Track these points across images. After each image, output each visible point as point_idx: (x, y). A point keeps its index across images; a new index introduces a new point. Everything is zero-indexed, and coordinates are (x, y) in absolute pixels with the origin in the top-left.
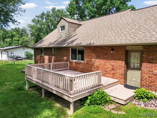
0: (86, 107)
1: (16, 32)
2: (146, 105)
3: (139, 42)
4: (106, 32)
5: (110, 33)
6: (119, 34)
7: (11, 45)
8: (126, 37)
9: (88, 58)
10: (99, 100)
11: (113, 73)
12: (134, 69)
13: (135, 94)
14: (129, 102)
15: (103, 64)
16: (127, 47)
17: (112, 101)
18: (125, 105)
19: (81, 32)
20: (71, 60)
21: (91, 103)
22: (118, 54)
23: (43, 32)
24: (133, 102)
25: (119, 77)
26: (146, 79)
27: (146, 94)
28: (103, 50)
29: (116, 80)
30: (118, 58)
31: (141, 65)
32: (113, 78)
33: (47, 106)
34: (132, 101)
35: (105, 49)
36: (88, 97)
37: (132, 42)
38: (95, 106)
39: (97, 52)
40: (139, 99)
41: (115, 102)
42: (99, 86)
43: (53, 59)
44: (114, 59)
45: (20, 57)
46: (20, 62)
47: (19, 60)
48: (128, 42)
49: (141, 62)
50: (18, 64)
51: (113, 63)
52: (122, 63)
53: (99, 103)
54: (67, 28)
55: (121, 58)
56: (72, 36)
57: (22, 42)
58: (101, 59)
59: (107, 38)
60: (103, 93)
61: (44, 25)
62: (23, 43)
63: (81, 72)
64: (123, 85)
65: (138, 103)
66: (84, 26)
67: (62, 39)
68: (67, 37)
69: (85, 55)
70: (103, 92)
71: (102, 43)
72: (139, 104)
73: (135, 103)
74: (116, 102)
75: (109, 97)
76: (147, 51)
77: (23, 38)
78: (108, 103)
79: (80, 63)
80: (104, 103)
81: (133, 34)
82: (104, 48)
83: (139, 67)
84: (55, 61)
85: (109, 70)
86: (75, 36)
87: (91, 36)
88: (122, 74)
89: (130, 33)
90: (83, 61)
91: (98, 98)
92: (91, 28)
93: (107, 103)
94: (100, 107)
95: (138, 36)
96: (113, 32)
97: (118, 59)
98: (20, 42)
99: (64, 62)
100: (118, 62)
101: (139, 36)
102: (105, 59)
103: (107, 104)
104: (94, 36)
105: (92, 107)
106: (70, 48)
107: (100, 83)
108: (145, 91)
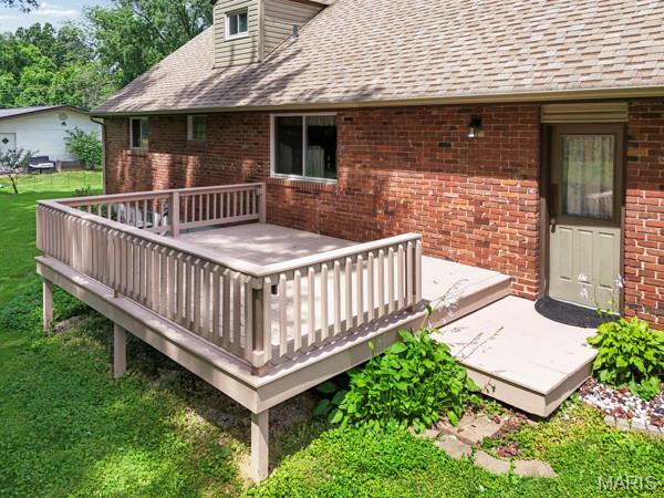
0: (337, 432)
1: (34, 43)
2: (659, 419)
3: (609, 82)
4: (442, 36)
5: (460, 41)
6: (508, 48)
7: (13, 103)
8: (544, 61)
9: (358, 165)
10: (410, 392)
11: (479, 237)
12: (586, 219)
13: (595, 351)
14: (569, 399)
15: (431, 193)
16: (548, 108)
17: (478, 393)
18: (545, 420)
19: (323, 41)
20: (273, 174)
21: (366, 412)
22: (505, 146)
23: (159, 44)
24: (591, 400)
25: (512, 260)
26: (648, 273)
27: (656, 355)
28: (431, 123)
29: (496, 277)
30: (503, 163)
31: (620, 200)
32: (479, 265)
33: (130, 425)
34: (584, 395)
35: (441, 119)
36: (349, 378)
37: (576, 82)
38: (385, 429)
39: (400, 134)
40: (618, 381)
41: (494, 403)
42: (410, 310)
43: (189, 171)
44: (486, 169)
45: (46, 159)
46: (41, 183)
47: (41, 170)
48: (554, 85)
49: (623, 184)
50: (32, 189)
51: (478, 192)
52: (526, 192)
53: (406, 410)
54: (258, 22)
55: (518, 165)
56: (280, 58)
57: (62, 89)
58: (419, 170)
59: (447, 67)
60: (428, 353)
61: (163, 11)
62: (66, 95)
63: (322, 233)
64: (533, 303)
65: (617, 405)
66: (341, 12)
67: (234, 70)
68: (259, 61)
69: (341, 148)
70: (433, 342)
71: (425, 89)
72: (619, 410)
73: (601, 404)
74: (498, 401)
75: (461, 375)
76: (651, 130)
77: (68, 69)
78: (456, 407)
79: (318, 191)
80: (435, 409)
81: (577, 42)
82: (434, 113)
83: (609, 207)
84: (199, 182)
85: (457, 222)
86: (293, 56)
87: (369, 58)
88: (523, 247)
89: (561, 41)
90: (330, 182)
91: (402, 379)
92: (370, 18)
93: (451, 409)
94: (414, 434)
95: (600, 56)
96: (476, 35)
97: (505, 170)
98: (51, 90)
99: (241, 182)
100: (502, 182)
101: (607, 52)
102: (440, 171)
103: (451, 414)
104: (385, 56)
105: (370, 434)
106: (272, 116)
107: (414, 299)
108: (650, 338)
